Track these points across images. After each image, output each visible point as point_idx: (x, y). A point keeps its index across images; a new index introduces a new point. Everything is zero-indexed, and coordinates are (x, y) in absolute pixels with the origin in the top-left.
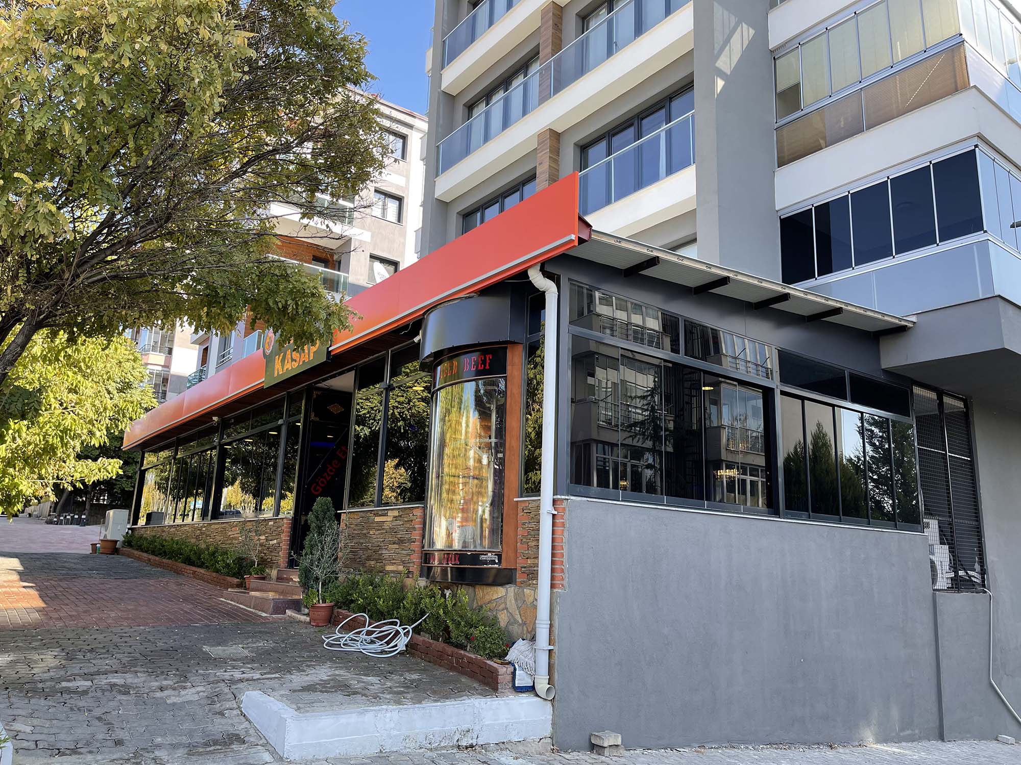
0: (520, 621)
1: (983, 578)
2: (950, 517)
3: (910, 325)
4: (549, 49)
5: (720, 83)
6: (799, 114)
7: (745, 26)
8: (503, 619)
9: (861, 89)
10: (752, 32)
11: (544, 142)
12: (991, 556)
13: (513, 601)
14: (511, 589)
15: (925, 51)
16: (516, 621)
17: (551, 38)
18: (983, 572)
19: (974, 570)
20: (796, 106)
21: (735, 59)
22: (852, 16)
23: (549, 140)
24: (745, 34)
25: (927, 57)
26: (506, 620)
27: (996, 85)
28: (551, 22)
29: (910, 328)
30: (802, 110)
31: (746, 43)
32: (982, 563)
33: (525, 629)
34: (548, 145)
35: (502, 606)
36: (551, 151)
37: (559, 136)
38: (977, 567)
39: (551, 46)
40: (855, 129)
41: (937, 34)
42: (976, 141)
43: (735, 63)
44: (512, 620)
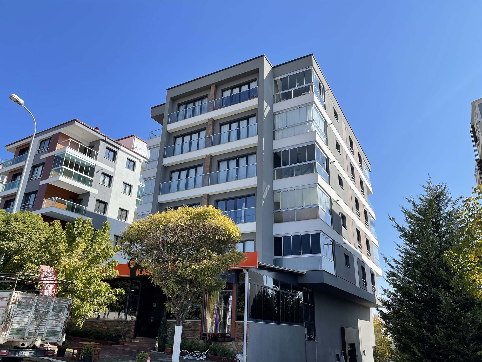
0: (237, 350)
1: (315, 337)
2: (309, 321)
3: (305, 274)
5: (263, 202)
6: (280, 210)
7: (268, 185)
8: (231, 350)
9: (295, 209)
10: (270, 186)
11: (205, 197)
12: (317, 332)
13: (235, 345)
14: (234, 343)
15: (310, 206)
16: (235, 350)
18: (315, 336)
19: (313, 335)
20: (279, 208)
22: (294, 190)
24: (268, 187)
26: (232, 350)
27: (324, 215)
28: (209, 161)
31: (268, 190)
32: (315, 333)
33: (238, 352)
34: (207, 199)
35: (231, 347)
36: (207, 201)
37: (210, 196)
38: (313, 334)
39: (209, 168)
40: (293, 220)
42: (320, 231)
43: (266, 196)
44: (234, 350)
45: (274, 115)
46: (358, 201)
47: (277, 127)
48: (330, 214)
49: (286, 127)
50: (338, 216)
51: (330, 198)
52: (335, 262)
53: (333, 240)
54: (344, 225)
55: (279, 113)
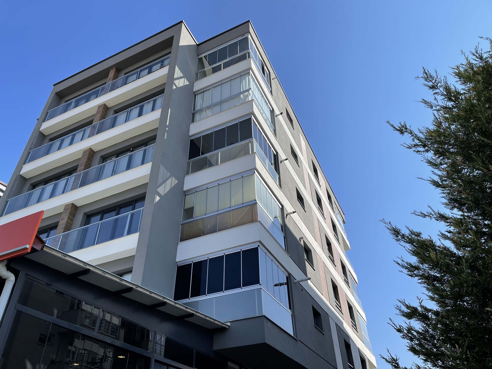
3: (227, 327)
4: (83, 167)
5: (158, 198)
6: (192, 220)
7: (173, 178)
9: (217, 214)
10: (176, 181)
11: (67, 209)
15: (243, 204)
17: (85, 163)
20: (191, 217)
21: (167, 190)
22: (217, 185)
23: (70, 209)
24: (173, 181)
25: (243, 207)
27: (269, 223)
28: (87, 156)
29: (227, 329)
30: (193, 218)
31: (173, 185)
34: (69, 211)
36: (70, 214)
37: (77, 208)
39: (84, 166)
40: (213, 230)
41: (247, 199)
42: (258, 244)
43: (166, 192)
45: (195, 95)
46: (330, 244)
47: (198, 107)
48: (282, 230)
49: (212, 105)
50: (298, 242)
51: (281, 207)
52: (293, 312)
53: (289, 274)
54: (310, 260)
55: (203, 91)
